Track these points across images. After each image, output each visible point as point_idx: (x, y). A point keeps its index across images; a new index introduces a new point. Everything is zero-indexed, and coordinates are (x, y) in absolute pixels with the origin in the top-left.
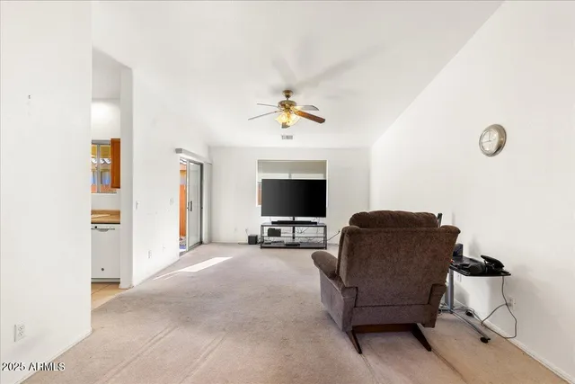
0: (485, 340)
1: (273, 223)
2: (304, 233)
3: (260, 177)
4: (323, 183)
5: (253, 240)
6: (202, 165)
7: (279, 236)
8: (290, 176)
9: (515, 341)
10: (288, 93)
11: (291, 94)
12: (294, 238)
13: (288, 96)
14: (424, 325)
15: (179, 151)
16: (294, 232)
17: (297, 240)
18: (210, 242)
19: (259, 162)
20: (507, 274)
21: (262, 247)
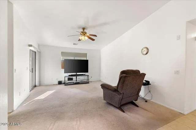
0: (146, 101)
1: (69, 75)
2: (80, 78)
3: (62, 58)
4: (87, 61)
5: (60, 83)
6: (35, 52)
7: (72, 80)
8: (74, 58)
9: (152, 100)
10: (84, 29)
11: (85, 29)
12: (76, 80)
13: (84, 30)
14: (135, 101)
15: (30, 46)
16: (76, 78)
17: (78, 81)
18: (40, 85)
19: (62, 53)
20: (150, 84)
21: (65, 85)
